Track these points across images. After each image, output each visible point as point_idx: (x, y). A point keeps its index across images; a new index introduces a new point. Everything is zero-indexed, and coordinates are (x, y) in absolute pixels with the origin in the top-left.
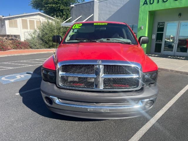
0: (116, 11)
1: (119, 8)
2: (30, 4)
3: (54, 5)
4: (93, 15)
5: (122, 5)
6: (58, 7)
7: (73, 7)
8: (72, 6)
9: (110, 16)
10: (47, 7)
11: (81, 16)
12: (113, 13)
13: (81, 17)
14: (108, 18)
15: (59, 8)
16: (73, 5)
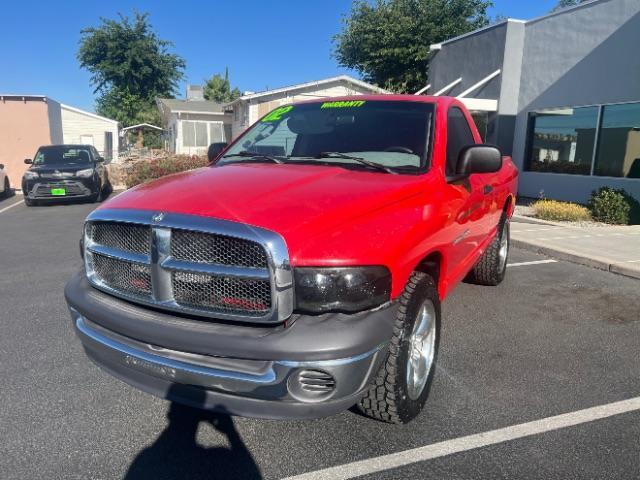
0: (588, 51)
1: (600, 40)
2: (333, 52)
3: (397, 50)
4: (498, 72)
5: (613, 29)
6: (409, 54)
7: (437, 51)
8: (434, 47)
9: (564, 72)
10: (376, 57)
11: (460, 80)
12: (574, 61)
13: (459, 83)
14: (555, 80)
15: (411, 57)
16: (438, 46)
